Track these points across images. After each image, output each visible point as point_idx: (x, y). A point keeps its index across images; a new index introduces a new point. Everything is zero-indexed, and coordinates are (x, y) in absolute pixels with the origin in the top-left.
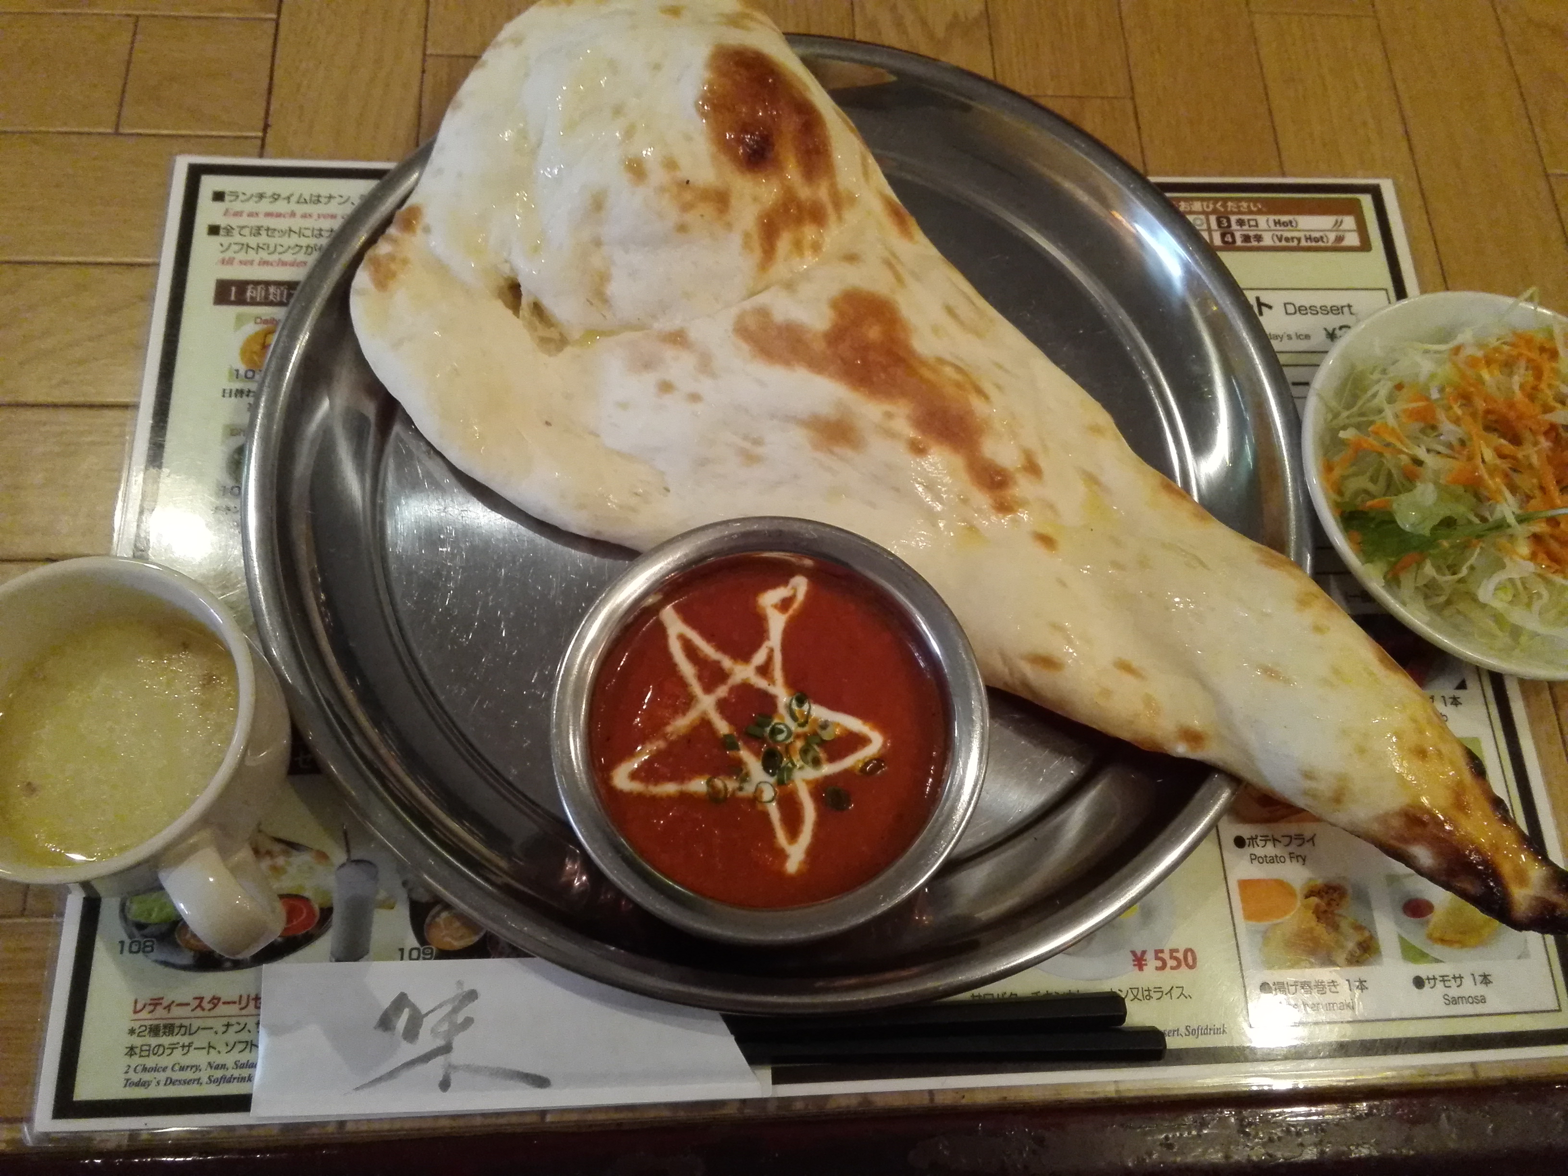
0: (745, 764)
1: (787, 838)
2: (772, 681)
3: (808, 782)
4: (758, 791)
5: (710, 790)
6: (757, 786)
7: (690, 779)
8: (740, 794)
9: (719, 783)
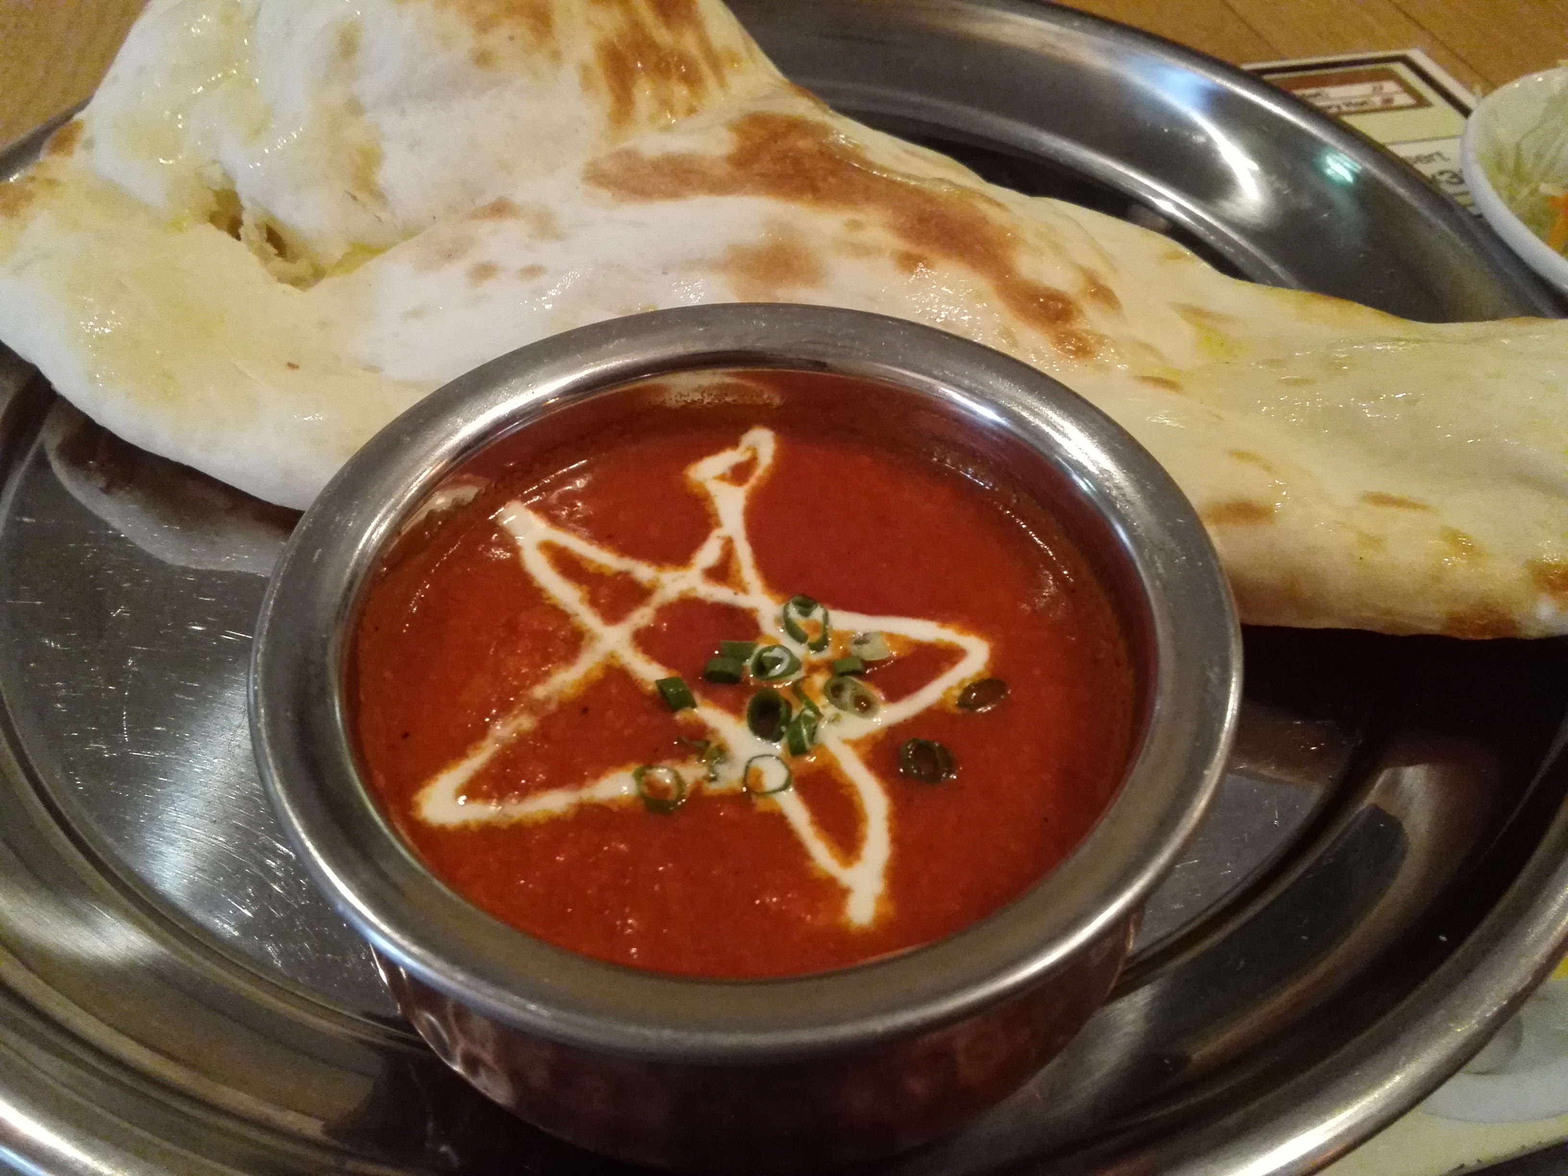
0: (714, 732)
1: (835, 856)
2: (741, 588)
3: (855, 744)
4: (751, 777)
5: (645, 789)
6: (747, 768)
7: (597, 776)
8: (713, 788)
9: (663, 775)
